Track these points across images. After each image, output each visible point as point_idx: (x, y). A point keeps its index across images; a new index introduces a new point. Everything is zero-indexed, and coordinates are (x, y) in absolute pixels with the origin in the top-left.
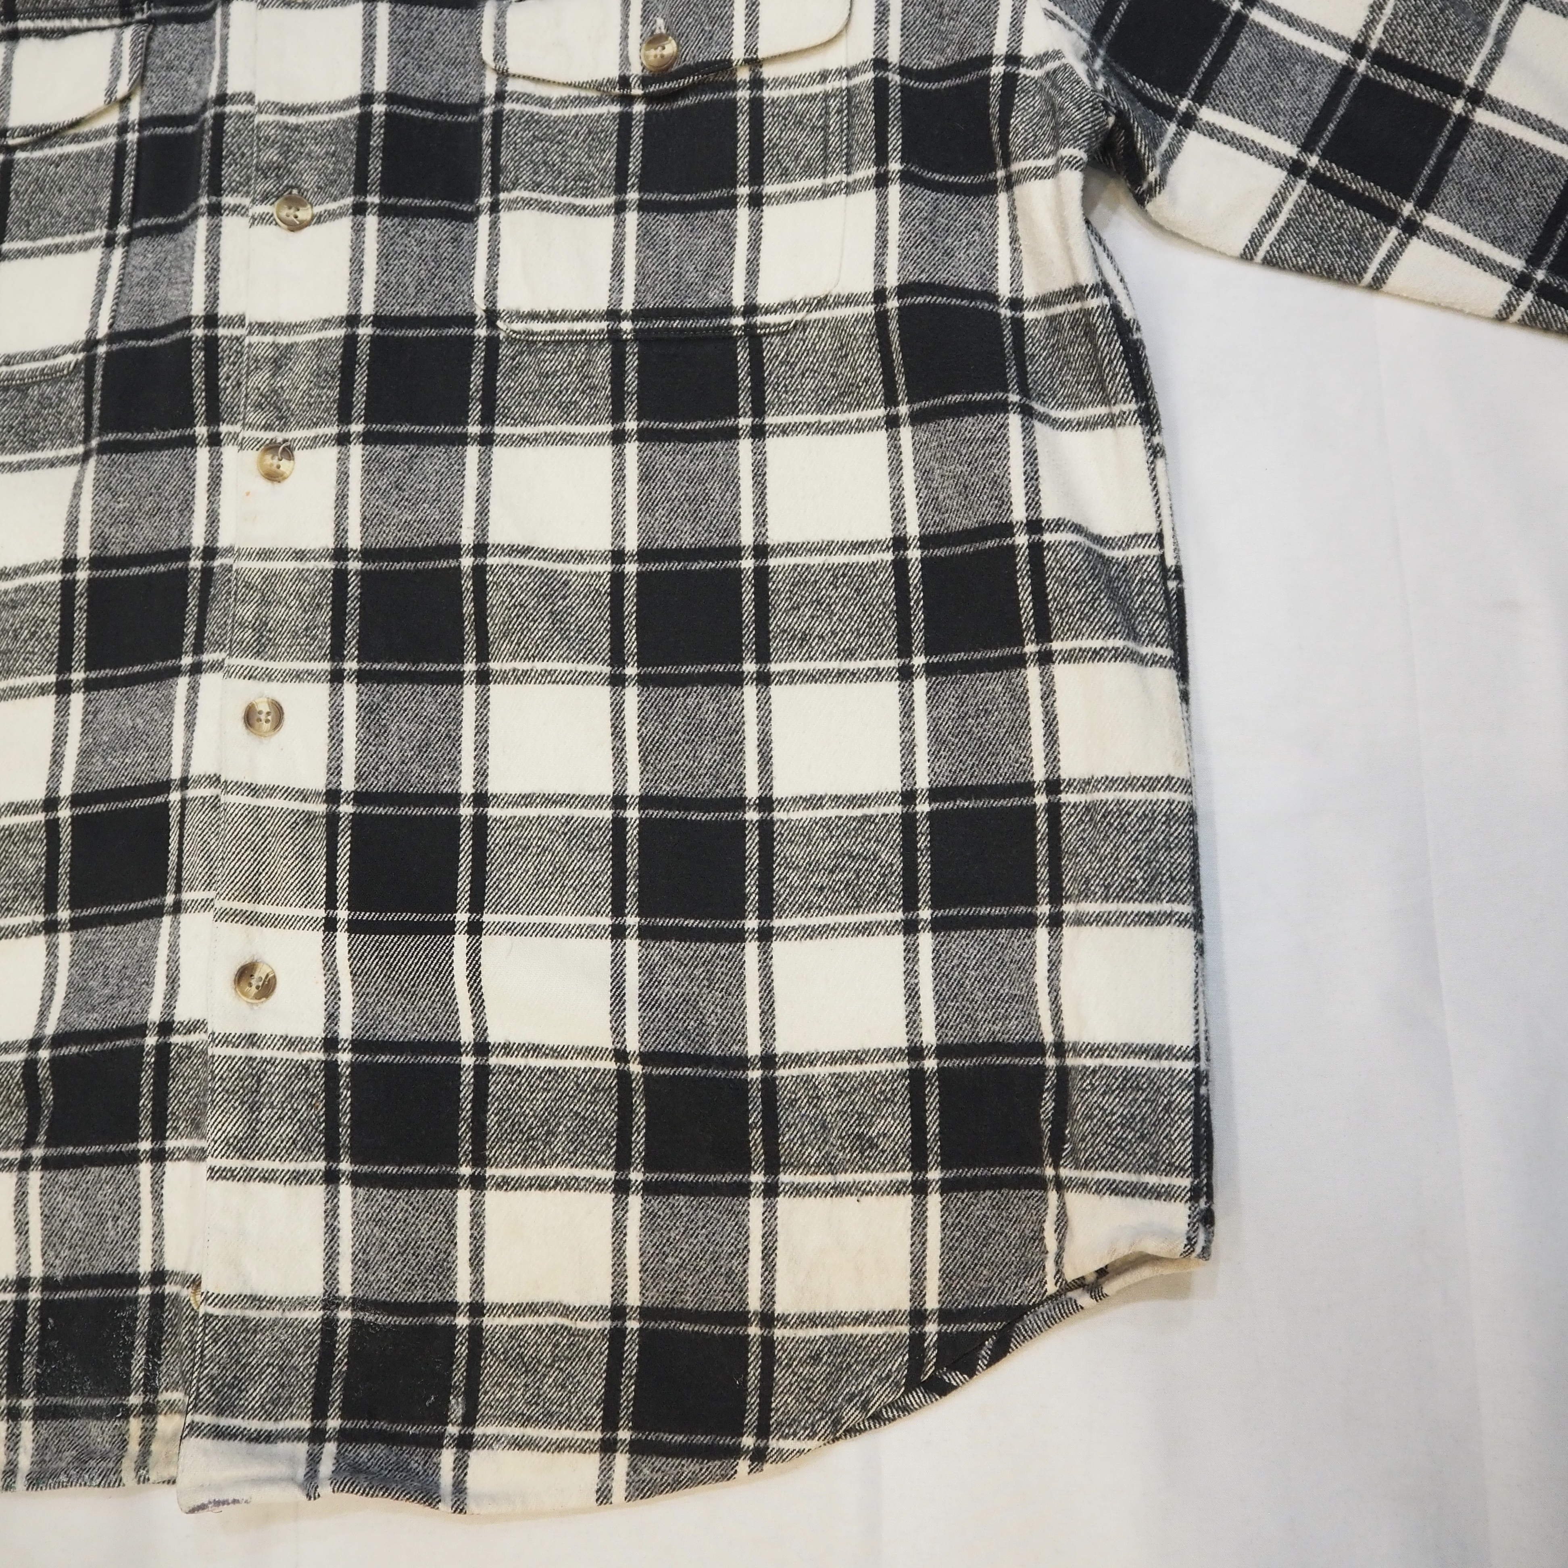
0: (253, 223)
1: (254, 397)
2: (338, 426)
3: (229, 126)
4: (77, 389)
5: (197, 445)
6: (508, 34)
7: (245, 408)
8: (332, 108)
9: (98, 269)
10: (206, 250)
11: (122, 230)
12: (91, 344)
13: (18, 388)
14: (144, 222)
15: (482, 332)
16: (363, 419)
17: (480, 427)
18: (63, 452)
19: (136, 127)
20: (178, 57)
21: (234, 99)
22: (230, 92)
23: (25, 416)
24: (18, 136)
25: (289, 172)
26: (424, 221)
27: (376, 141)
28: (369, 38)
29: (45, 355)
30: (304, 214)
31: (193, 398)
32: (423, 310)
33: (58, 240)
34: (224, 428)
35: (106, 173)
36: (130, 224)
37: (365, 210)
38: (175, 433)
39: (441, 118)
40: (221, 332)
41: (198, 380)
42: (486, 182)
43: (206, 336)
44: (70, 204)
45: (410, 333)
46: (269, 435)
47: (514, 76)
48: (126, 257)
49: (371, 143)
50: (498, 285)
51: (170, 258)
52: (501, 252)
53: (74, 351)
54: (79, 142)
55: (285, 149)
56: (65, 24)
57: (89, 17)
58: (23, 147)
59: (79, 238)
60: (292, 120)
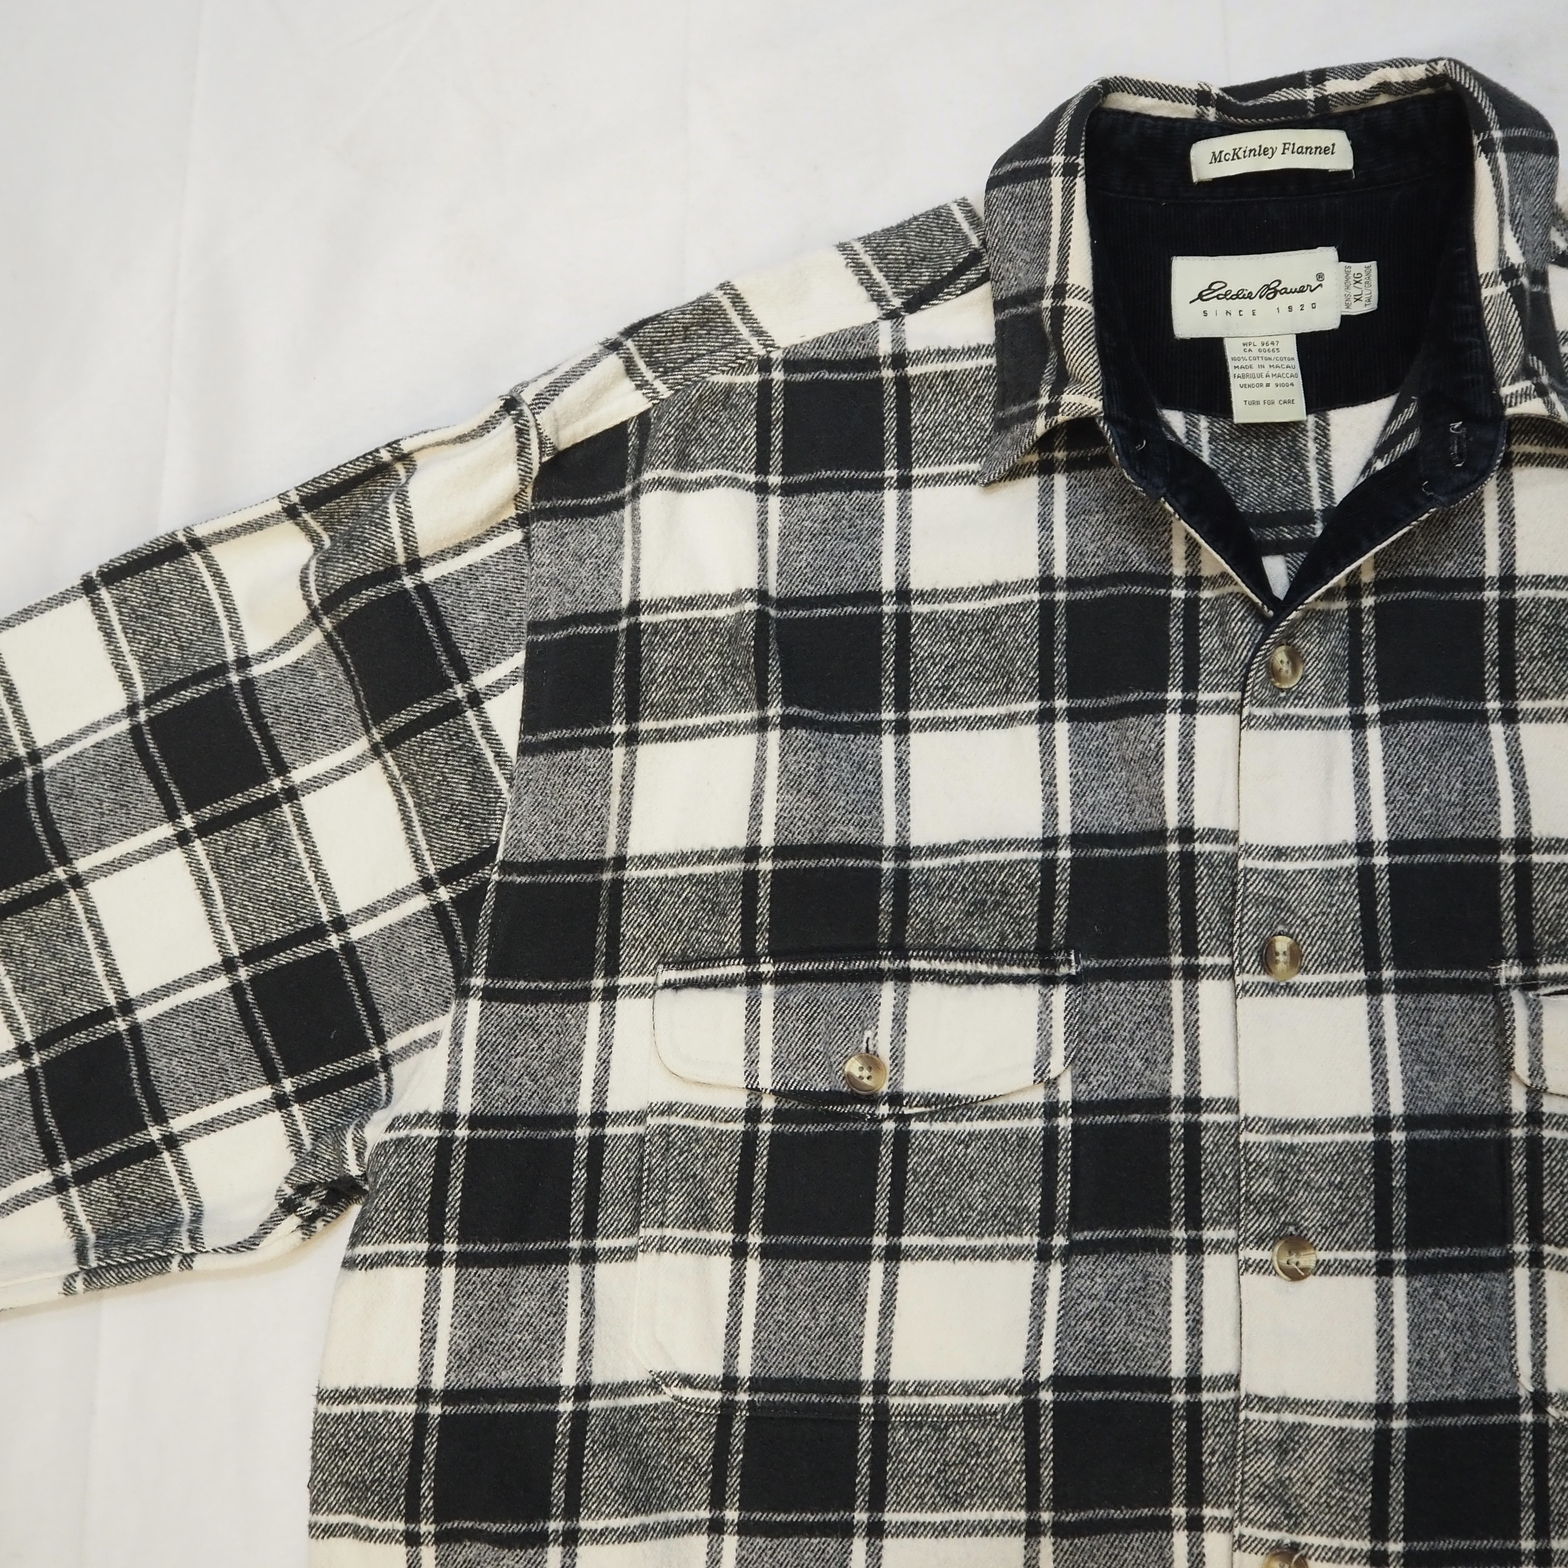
0: (1246, 1270)
1: (1254, 1486)
2: (1371, 1541)
3: (1207, 1140)
4: (1013, 1440)
5: (1172, 1529)
6: (1545, 1043)
7: (1242, 1497)
8: (1335, 1126)
9: (1031, 1288)
10: (1187, 1298)
11: (1059, 1241)
12: (1030, 1386)
13: (934, 1426)
14: (1087, 1235)
15: (1527, 1417)
16: (1402, 1535)
17: (1534, 1541)
18: (999, 1515)
19: (1070, 1112)
20: (1116, 1025)
21: (1211, 1105)
22: (1204, 1095)
23: (946, 1464)
24: (916, 1106)
25: (1286, 1206)
26: (1454, 1277)
27: (1398, 1181)
28: (1377, 1042)
29: (968, 1389)
30: (1307, 1259)
31: (1172, 1475)
32: (1460, 1393)
33: (973, 1242)
34: (1208, 1512)
35: (1033, 1165)
36: (1068, 1234)
37: (1392, 1270)
38: (1146, 1512)
39: (1457, 1135)
40: (1206, 1396)
41: (1179, 1455)
42: (1520, 1223)
43: (1188, 1402)
44: (985, 1196)
45: (1448, 1421)
46: (1274, 1536)
47: (1551, 1094)
48: (1066, 1277)
49: (1394, 1184)
50: (1547, 1360)
51: (1125, 1287)
52: (1548, 1318)
53: (1009, 1392)
54: (992, 1118)
55: (1281, 1177)
56: (968, 967)
57: (1001, 963)
58: (920, 1117)
59: (1000, 1241)
60: (1286, 1139)
